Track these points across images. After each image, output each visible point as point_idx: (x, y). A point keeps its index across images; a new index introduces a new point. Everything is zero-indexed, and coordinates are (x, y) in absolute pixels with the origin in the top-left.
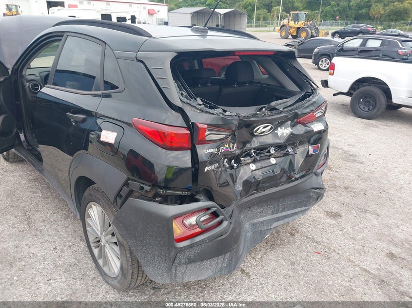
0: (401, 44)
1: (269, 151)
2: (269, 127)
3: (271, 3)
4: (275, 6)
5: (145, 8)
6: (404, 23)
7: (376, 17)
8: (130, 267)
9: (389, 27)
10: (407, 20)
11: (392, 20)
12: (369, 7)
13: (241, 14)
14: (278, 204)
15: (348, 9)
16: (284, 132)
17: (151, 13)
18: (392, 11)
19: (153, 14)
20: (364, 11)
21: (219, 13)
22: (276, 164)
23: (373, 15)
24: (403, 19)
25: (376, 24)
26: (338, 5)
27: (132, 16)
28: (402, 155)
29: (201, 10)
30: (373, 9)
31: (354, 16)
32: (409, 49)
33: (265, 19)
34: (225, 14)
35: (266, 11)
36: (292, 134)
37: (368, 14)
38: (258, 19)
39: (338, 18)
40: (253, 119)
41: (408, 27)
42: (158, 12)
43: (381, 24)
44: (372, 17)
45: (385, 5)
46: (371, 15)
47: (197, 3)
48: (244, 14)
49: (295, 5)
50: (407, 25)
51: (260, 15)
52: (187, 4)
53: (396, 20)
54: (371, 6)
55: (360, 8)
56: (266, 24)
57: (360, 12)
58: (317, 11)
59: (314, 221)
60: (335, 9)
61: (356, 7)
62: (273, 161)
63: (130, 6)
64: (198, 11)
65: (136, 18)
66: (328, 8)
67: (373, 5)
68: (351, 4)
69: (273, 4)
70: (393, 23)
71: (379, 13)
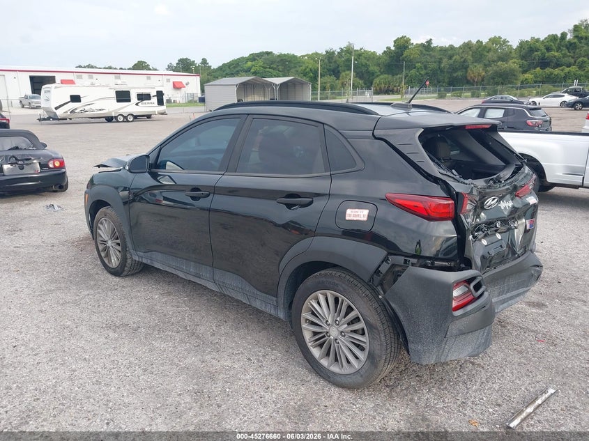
0: (529, 113)
1: (496, 227)
2: (496, 200)
3: (338, 67)
4: (344, 71)
5: (168, 81)
6: (512, 87)
7: (476, 80)
8: (384, 352)
9: (495, 93)
10: (516, 84)
11: (497, 84)
12: (466, 68)
13: (302, 84)
14: (504, 284)
15: (439, 72)
16: (506, 205)
17: (177, 86)
18: (496, 72)
19: (181, 88)
20: (459, 74)
21: (274, 84)
22: (501, 239)
23: (471, 77)
24: (511, 83)
25: (478, 89)
26: (426, 68)
27: (157, 92)
28: (578, 241)
29: (249, 81)
30: (471, 70)
31: (446, 80)
32: (540, 119)
33: (332, 88)
34: (281, 84)
35: (333, 78)
36: (513, 207)
37: (466, 77)
38: (324, 89)
39: (428, 83)
40: (487, 190)
41: (518, 91)
42: (187, 84)
43: (484, 89)
44: (472, 81)
45: (486, 66)
46: (469, 78)
47: (238, 71)
48: (306, 84)
49: (370, 69)
50: (517, 89)
51: (325, 83)
52: (225, 73)
53: (502, 84)
54: (468, 67)
55: (455, 70)
56: (334, 96)
57: (455, 75)
58: (401, 76)
59: (519, 312)
60: (422, 72)
61: (449, 68)
62: (499, 236)
63: (149, 78)
64: (245, 82)
65: (163, 94)
66: (413, 71)
67: (470, 66)
68: (442, 66)
69: (340, 68)
70: (499, 87)
71: (479, 75)
